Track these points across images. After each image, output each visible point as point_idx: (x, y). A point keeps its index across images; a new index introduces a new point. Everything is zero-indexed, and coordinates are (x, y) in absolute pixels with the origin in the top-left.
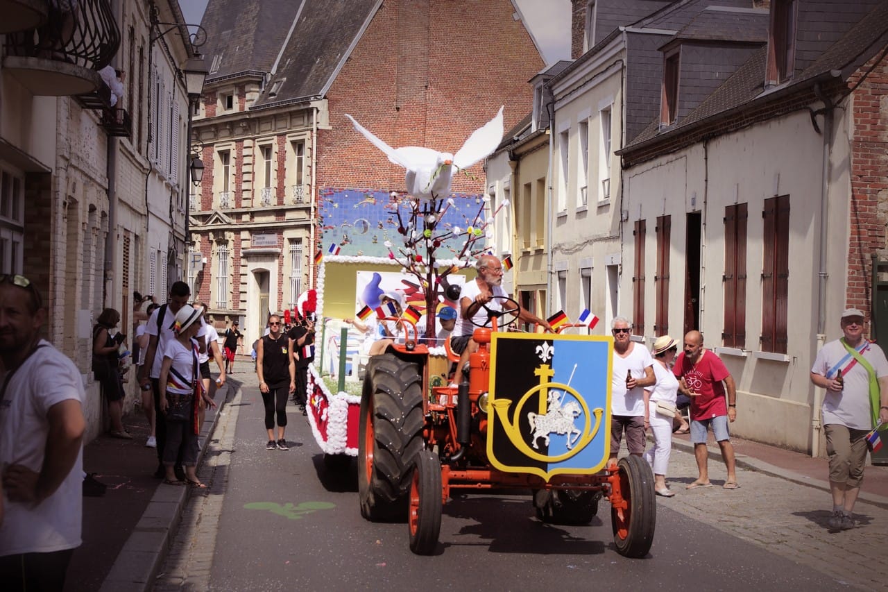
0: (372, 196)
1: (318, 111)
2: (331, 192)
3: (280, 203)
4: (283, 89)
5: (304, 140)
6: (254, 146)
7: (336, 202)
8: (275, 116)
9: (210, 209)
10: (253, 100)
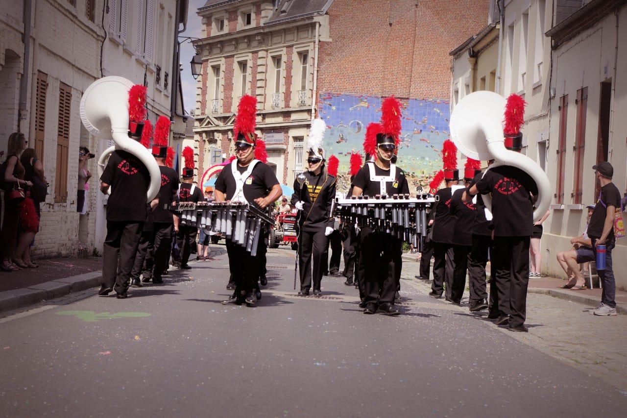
0: (365, 100)
1: (320, 25)
2: (330, 97)
3: (287, 106)
4: (293, 7)
5: (307, 51)
6: (267, 57)
7: (334, 105)
8: (285, 30)
9: (230, 112)
10: (267, 17)
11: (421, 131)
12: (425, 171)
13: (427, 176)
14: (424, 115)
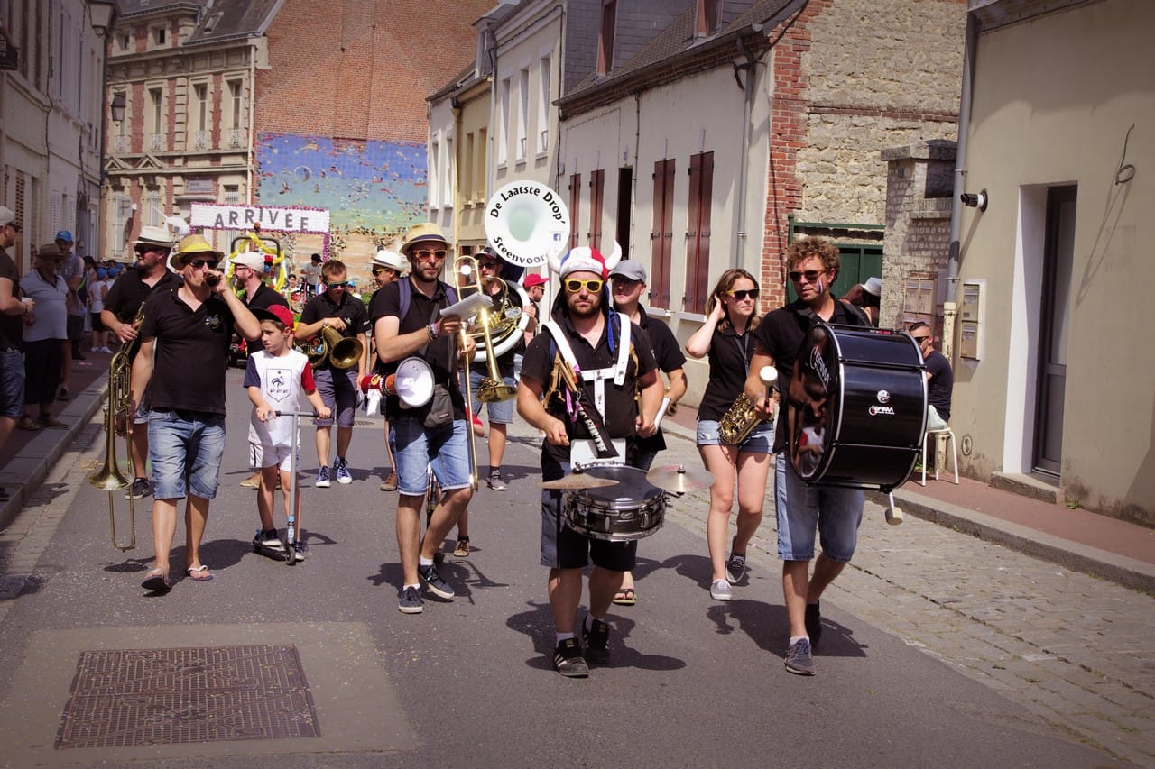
0: (314, 142)
1: (256, 49)
2: (270, 137)
3: (216, 147)
4: (220, 24)
5: (241, 80)
6: (188, 85)
7: (275, 148)
8: (211, 53)
9: (140, 152)
10: (186, 35)
11: (382, 179)
12: (387, 228)
13: (390, 233)
14: (385, 159)
